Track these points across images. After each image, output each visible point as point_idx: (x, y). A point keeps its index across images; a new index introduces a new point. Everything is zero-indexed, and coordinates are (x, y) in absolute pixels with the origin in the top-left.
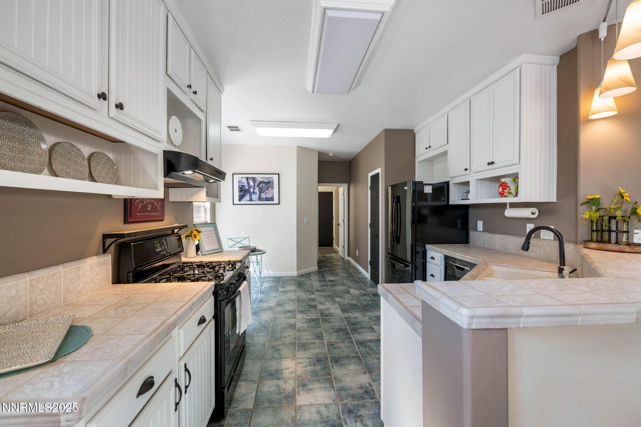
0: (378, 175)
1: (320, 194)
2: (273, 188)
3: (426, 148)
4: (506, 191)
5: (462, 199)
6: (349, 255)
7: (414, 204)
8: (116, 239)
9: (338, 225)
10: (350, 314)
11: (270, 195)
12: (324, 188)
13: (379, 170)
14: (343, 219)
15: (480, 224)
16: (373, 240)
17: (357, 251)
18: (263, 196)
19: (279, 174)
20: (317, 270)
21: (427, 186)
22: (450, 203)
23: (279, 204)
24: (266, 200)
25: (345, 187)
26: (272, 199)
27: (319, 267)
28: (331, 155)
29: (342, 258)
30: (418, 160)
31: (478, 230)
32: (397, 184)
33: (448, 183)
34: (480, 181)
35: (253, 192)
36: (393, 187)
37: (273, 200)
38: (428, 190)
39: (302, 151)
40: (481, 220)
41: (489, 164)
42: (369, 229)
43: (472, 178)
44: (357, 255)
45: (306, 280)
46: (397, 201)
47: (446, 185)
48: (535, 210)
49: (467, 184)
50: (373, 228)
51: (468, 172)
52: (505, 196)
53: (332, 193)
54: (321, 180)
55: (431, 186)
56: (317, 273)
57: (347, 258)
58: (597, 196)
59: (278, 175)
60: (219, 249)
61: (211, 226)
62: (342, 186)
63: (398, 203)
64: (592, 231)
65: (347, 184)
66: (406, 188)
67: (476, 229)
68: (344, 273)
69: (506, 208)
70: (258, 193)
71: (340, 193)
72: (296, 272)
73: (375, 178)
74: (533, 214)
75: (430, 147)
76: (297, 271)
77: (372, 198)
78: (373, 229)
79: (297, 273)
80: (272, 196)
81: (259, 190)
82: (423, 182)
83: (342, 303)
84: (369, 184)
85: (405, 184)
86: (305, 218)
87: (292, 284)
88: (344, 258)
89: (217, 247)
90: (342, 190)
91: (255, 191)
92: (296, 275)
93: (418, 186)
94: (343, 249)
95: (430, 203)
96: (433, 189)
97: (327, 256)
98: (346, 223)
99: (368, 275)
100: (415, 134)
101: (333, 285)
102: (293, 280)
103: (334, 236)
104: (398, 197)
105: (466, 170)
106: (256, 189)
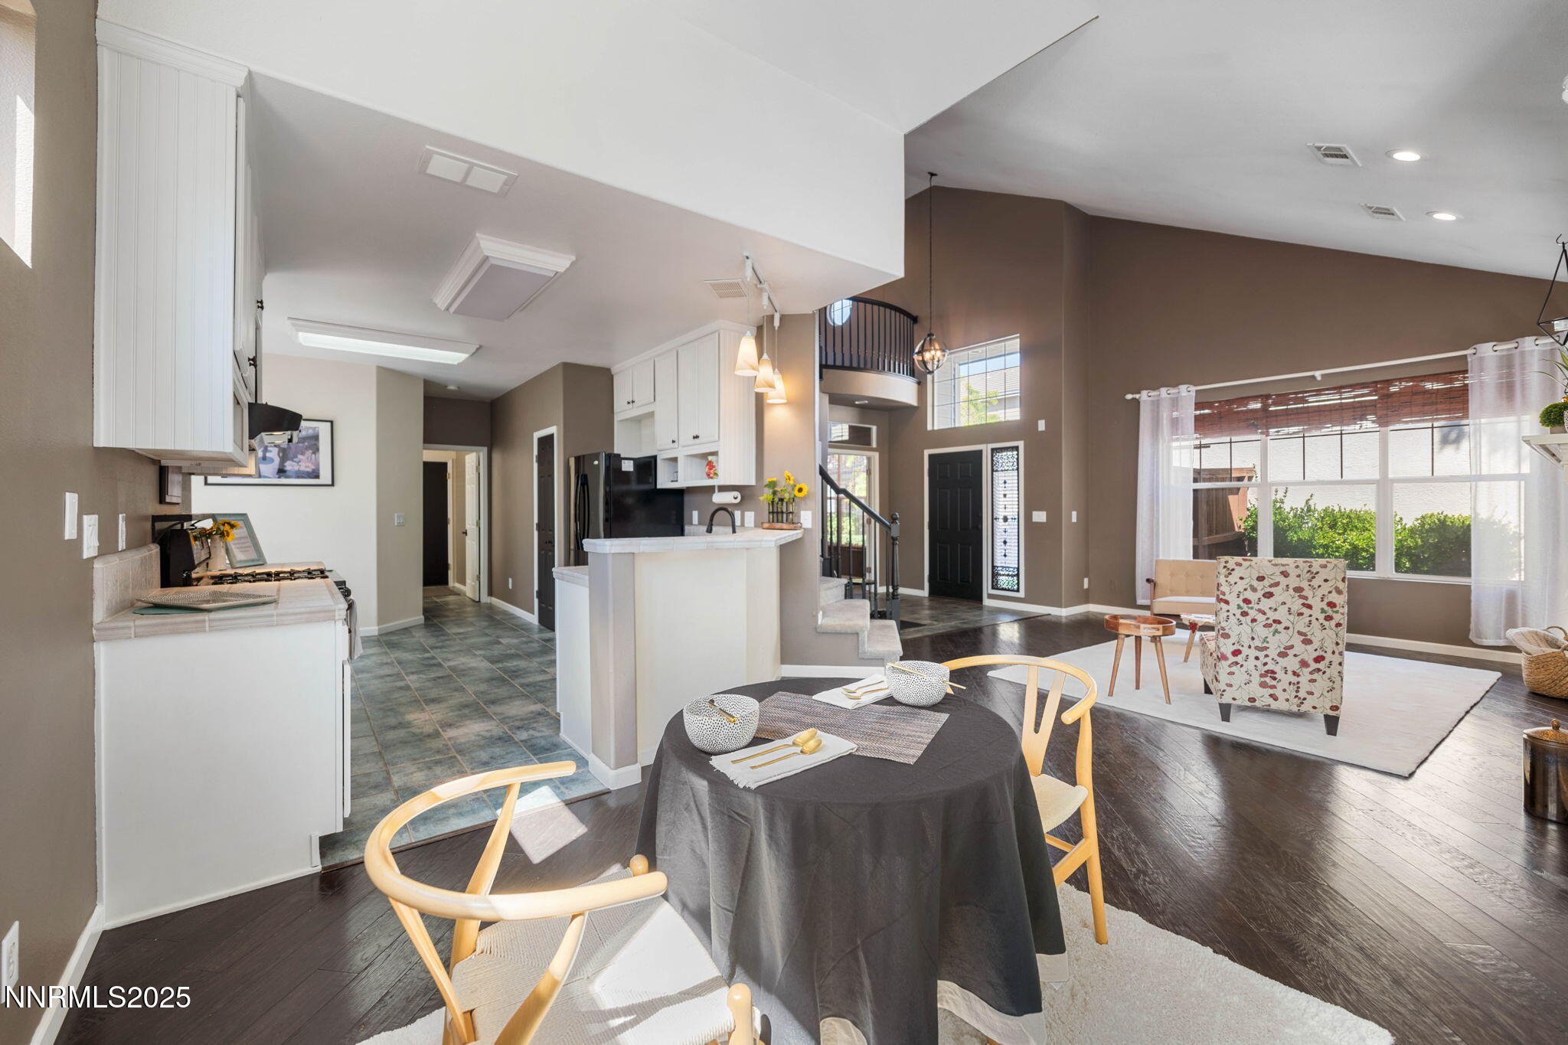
0: (551, 436)
1: (426, 465)
2: (318, 450)
3: (629, 403)
4: (712, 471)
5: (672, 481)
6: (490, 593)
7: (608, 489)
8: (174, 523)
9: (464, 533)
10: (505, 664)
11: (310, 465)
12: (434, 455)
13: (552, 430)
14: (475, 518)
15: (695, 514)
16: (543, 552)
17: (510, 580)
18: (289, 466)
19: (332, 422)
20: (423, 622)
21: (626, 461)
22: (659, 487)
23: (333, 485)
24: (298, 477)
25: (481, 454)
26: (315, 475)
27: (426, 619)
28: (452, 387)
29: (474, 601)
30: (617, 418)
31: (694, 523)
32: (584, 456)
33: (655, 458)
34: (689, 458)
35: (264, 458)
36: (578, 459)
37: (317, 477)
38: (628, 466)
39: (390, 376)
40: (695, 510)
41: (694, 438)
42: (536, 533)
43: (680, 453)
44: (510, 587)
45: (402, 639)
46: (583, 481)
47: (653, 460)
48: (737, 494)
49: (675, 460)
50: (543, 530)
51: (676, 445)
52: (712, 478)
53: (444, 465)
54: (430, 438)
55: (632, 462)
56: (423, 626)
57: (485, 599)
58: (775, 479)
59: (329, 424)
60: (258, 560)
61: (239, 518)
62: (473, 451)
63: (586, 487)
64: (769, 513)
65: (485, 449)
66: (596, 463)
67: (691, 523)
68: (484, 621)
69: (714, 492)
70: (277, 460)
71: (467, 465)
72: (377, 628)
73: (546, 443)
74: (735, 498)
75: (633, 402)
76: (379, 624)
77: (540, 477)
78: (544, 532)
79: (379, 629)
80: (313, 467)
81: (279, 455)
82: (620, 455)
83: (488, 655)
84: (535, 452)
85: (596, 456)
86: (396, 515)
87: (375, 646)
88: (479, 601)
89: (254, 555)
90: (475, 460)
91: (268, 455)
92: (377, 634)
93: (613, 460)
94: (478, 582)
95: (634, 486)
96: (635, 465)
97: (438, 600)
98: (484, 528)
99: (533, 619)
100: (613, 376)
101: (466, 638)
102: (373, 641)
103: (451, 561)
104: (585, 477)
105: (673, 442)
106: (271, 451)
